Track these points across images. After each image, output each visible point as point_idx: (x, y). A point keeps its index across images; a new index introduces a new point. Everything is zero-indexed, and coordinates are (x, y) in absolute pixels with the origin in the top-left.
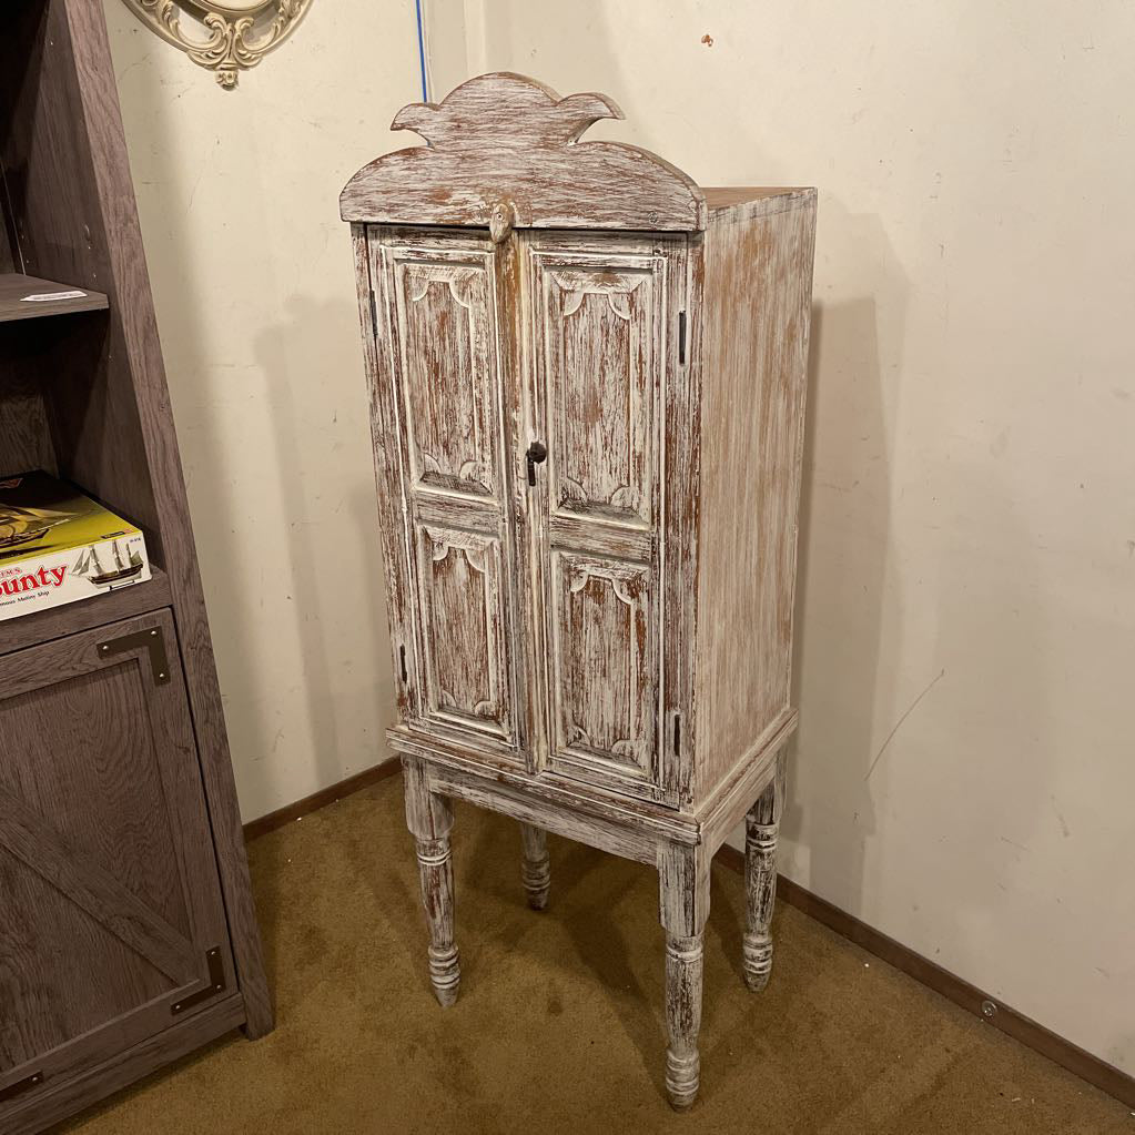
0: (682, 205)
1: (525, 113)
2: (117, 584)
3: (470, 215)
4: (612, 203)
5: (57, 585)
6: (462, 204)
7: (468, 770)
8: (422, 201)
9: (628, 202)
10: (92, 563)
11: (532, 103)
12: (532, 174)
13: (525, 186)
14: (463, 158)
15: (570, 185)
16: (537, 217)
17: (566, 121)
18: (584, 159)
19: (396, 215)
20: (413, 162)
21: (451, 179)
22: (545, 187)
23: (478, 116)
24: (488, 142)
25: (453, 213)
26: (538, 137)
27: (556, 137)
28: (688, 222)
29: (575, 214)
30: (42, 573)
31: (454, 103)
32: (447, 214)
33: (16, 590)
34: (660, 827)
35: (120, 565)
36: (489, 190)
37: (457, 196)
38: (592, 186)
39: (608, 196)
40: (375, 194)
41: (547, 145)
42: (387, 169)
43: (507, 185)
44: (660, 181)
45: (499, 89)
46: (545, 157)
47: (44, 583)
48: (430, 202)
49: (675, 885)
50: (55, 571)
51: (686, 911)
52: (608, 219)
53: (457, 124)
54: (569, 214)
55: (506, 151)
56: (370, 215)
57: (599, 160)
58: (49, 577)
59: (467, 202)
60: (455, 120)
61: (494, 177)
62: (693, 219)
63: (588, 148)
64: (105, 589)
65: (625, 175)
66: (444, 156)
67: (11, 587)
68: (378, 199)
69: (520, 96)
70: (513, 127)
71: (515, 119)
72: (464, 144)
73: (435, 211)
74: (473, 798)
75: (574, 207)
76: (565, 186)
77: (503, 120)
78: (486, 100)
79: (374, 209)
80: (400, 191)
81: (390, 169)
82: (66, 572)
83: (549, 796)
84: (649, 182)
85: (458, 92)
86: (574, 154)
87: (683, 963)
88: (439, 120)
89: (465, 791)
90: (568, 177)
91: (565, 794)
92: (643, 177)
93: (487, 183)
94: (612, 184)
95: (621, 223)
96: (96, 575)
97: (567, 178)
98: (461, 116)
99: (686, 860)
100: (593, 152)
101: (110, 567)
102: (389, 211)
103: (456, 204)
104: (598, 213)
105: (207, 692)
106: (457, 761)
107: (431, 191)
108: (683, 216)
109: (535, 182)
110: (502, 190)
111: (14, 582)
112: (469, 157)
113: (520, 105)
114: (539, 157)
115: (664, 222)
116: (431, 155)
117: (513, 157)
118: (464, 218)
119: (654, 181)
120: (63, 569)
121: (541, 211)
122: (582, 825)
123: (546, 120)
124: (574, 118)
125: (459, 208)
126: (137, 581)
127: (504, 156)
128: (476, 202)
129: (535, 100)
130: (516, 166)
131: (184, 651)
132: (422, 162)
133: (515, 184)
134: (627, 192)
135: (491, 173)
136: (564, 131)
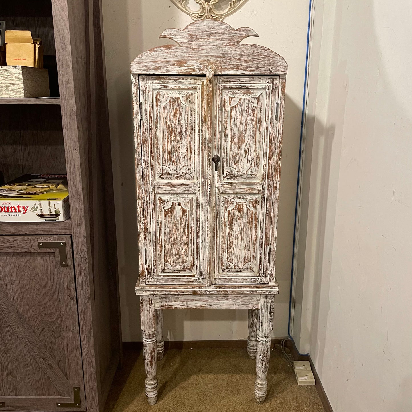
0: (282, 66)
1: (221, 33)
2: (48, 219)
3: (194, 71)
4: (255, 65)
5: (24, 213)
6: (191, 66)
7: (178, 293)
8: (172, 65)
9: (262, 65)
10: (39, 208)
11: (225, 30)
12: (223, 55)
13: (220, 59)
14: (193, 49)
15: (239, 59)
16: (224, 71)
17: (239, 36)
18: (245, 50)
19: (159, 71)
20: (170, 50)
21: (187, 57)
22: (228, 60)
23: (201, 34)
24: (205, 43)
25: (186, 70)
26: (226, 42)
27: (234, 42)
28: (284, 71)
29: (240, 69)
30: (19, 207)
31: (191, 28)
32: (184, 70)
33: (8, 211)
34: (264, 291)
35: (50, 212)
36: (204, 61)
37: (188, 63)
38: (248, 59)
39: (254, 63)
40: (149, 63)
41: (230, 44)
42: (156, 53)
43: (212, 59)
44: (274, 57)
45: (211, 24)
46: (229, 49)
47: (19, 211)
48: (176, 66)
49: (266, 313)
50: (24, 207)
51: (270, 321)
52: (253, 71)
53: (191, 36)
54: (238, 69)
55: (212, 47)
56: (146, 71)
57: (251, 50)
58: (21, 209)
59: (193, 65)
60: (190, 35)
61: (206, 56)
62: (286, 70)
63: (247, 46)
64: (43, 220)
65: (261, 55)
66: (185, 48)
67: (6, 209)
68: (150, 65)
69: (220, 27)
70: (216, 38)
71: (217, 35)
72: (193, 44)
73: (178, 69)
74: (177, 306)
75: (239, 67)
76: (236, 59)
77: (212, 35)
78: (205, 28)
79: (148, 68)
80: (162, 61)
81: (158, 53)
83: (216, 293)
84: (270, 58)
85: (192, 25)
86: (241, 48)
87: (267, 342)
88: (183, 34)
89: (173, 304)
90: (238, 56)
91: (224, 291)
92: (268, 56)
93: (203, 58)
94: (256, 59)
95: (258, 72)
96: (40, 213)
97: (238, 57)
98: (193, 33)
99: (271, 302)
100: (249, 47)
101: (46, 212)
102: (156, 69)
103: (188, 66)
104: (249, 69)
105: (83, 277)
107: (177, 61)
108: (282, 69)
109: (224, 58)
110: (210, 61)
111: (8, 208)
112: (196, 48)
113: (220, 30)
114: (226, 49)
115: (275, 71)
116: (178, 48)
117: (215, 49)
118: (191, 72)
119: (272, 58)
121: (226, 68)
122: (228, 301)
123: (230, 36)
124: (242, 35)
125: (189, 68)
126: (57, 221)
127: (211, 48)
128: (197, 65)
129: (226, 29)
130: (217, 52)
131: (75, 255)
132: (174, 50)
133: (216, 59)
134: (261, 61)
135: (206, 54)
136: (238, 40)
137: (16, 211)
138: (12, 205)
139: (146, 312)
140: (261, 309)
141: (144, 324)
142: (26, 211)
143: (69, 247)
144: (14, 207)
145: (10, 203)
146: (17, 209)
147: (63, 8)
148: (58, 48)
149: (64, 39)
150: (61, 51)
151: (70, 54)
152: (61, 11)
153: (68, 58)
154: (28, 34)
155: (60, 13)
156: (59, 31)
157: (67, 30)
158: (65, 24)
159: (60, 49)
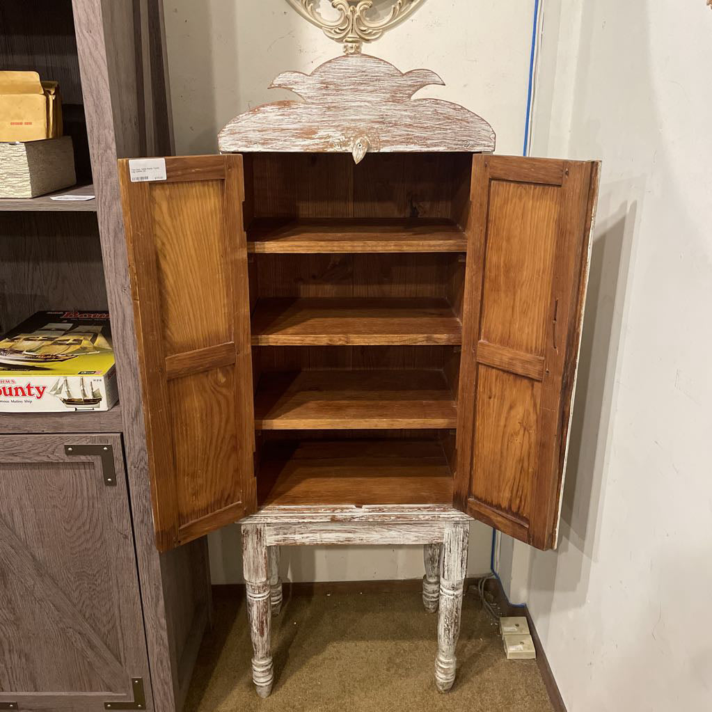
0: (486, 136)
1: (379, 80)
2: (81, 408)
3: (332, 146)
4: (439, 136)
5: (38, 398)
6: (325, 138)
8: (293, 136)
9: (450, 135)
10: (64, 389)
11: (386, 74)
12: (382, 118)
13: (376, 126)
14: (329, 108)
15: (410, 125)
16: (384, 146)
17: (410, 86)
18: (421, 109)
19: (269, 146)
20: (287, 110)
21: (318, 122)
22: (391, 127)
23: (343, 81)
24: (350, 98)
25: (317, 144)
26: (388, 95)
27: (401, 95)
28: (489, 146)
29: (412, 143)
30: (29, 387)
31: (324, 72)
32: (313, 145)
33: (11, 394)
35: (85, 395)
36: (348, 129)
37: (321, 133)
38: (426, 125)
39: (437, 132)
40: (252, 132)
41: (395, 100)
42: (264, 115)
43: (362, 125)
44: (472, 122)
45: (361, 64)
46: (392, 107)
47: (30, 394)
48: (299, 137)
49: (456, 550)
50: (38, 388)
51: (462, 564)
52: (435, 146)
53: (326, 85)
54: (408, 143)
55: (363, 104)
56: (246, 146)
57: (432, 110)
58: (34, 391)
59: (329, 137)
60: (324, 83)
61: (352, 120)
62: (493, 144)
63: (424, 102)
64: (71, 408)
65: (449, 119)
66: (314, 106)
67: (8, 392)
68: (253, 136)
69: (376, 69)
70: (370, 88)
71: (372, 83)
72: (329, 99)
73: (302, 143)
75: (411, 139)
76: (406, 125)
77: (362, 84)
78: (350, 71)
79: (250, 142)
80: (274, 130)
81: (266, 115)
82: (46, 390)
83: (371, 520)
84: (465, 123)
85: (328, 65)
86: (414, 106)
87: (457, 597)
88: (311, 82)
89: (297, 537)
90: (410, 120)
91: (384, 515)
92: (462, 120)
93: (346, 124)
94: (440, 124)
95: (444, 148)
96: (67, 398)
97: (408, 121)
98: (329, 80)
99: (464, 532)
100: (428, 105)
101: (77, 395)
102: (263, 144)
103: (321, 138)
104: (429, 142)
105: (144, 501)
106: (297, 517)
107: (301, 129)
108: (486, 143)
109: (384, 123)
110: (359, 128)
111: (10, 389)
112: (334, 107)
113: (377, 74)
114: (388, 108)
115: (473, 146)
116: (302, 106)
117: (369, 108)
118: (327, 147)
119: (468, 122)
120: (44, 388)
121: (388, 141)
122: (391, 532)
123: (394, 85)
124: (415, 84)
125: (323, 140)
126: (96, 409)
127: (361, 106)
128: (337, 136)
129: (388, 72)
130: (370, 113)
131: (128, 467)
132: (295, 110)
133: (369, 125)
134: (450, 129)
135: (351, 118)
136: (408, 92)
137: (24, 394)
138: (18, 385)
139: (251, 551)
140: (446, 544)
141: (249, 571)
142: (41, 394)
143: (117, 453)
144: (21, 388)
145: (13, 381)
146: (26, 391)
147: (96, 44)
148: (89, 114)
149: (99, 98)
150: (95, 120)
151: (112, 124)
152: (93, 49)
153: (109, 132)
154: (34, 77)
155: (91, 53)
156: (90, 86)
157: (106, 82)
158: (101, 73)
159: (94, 116)
